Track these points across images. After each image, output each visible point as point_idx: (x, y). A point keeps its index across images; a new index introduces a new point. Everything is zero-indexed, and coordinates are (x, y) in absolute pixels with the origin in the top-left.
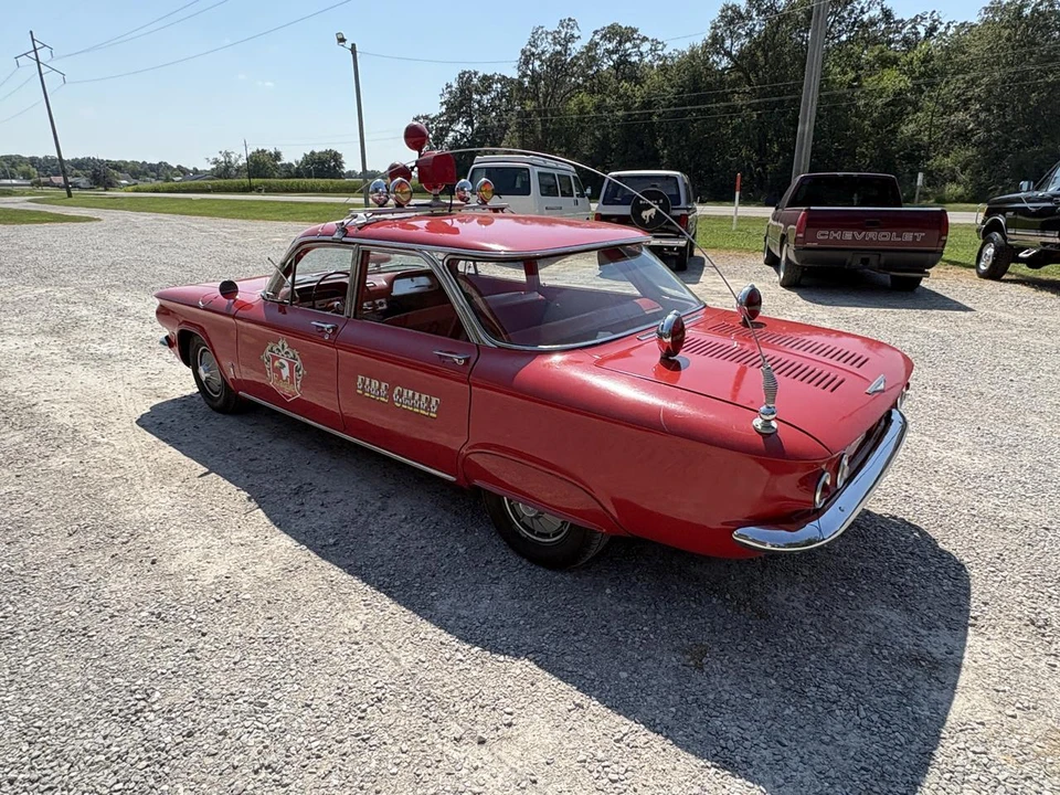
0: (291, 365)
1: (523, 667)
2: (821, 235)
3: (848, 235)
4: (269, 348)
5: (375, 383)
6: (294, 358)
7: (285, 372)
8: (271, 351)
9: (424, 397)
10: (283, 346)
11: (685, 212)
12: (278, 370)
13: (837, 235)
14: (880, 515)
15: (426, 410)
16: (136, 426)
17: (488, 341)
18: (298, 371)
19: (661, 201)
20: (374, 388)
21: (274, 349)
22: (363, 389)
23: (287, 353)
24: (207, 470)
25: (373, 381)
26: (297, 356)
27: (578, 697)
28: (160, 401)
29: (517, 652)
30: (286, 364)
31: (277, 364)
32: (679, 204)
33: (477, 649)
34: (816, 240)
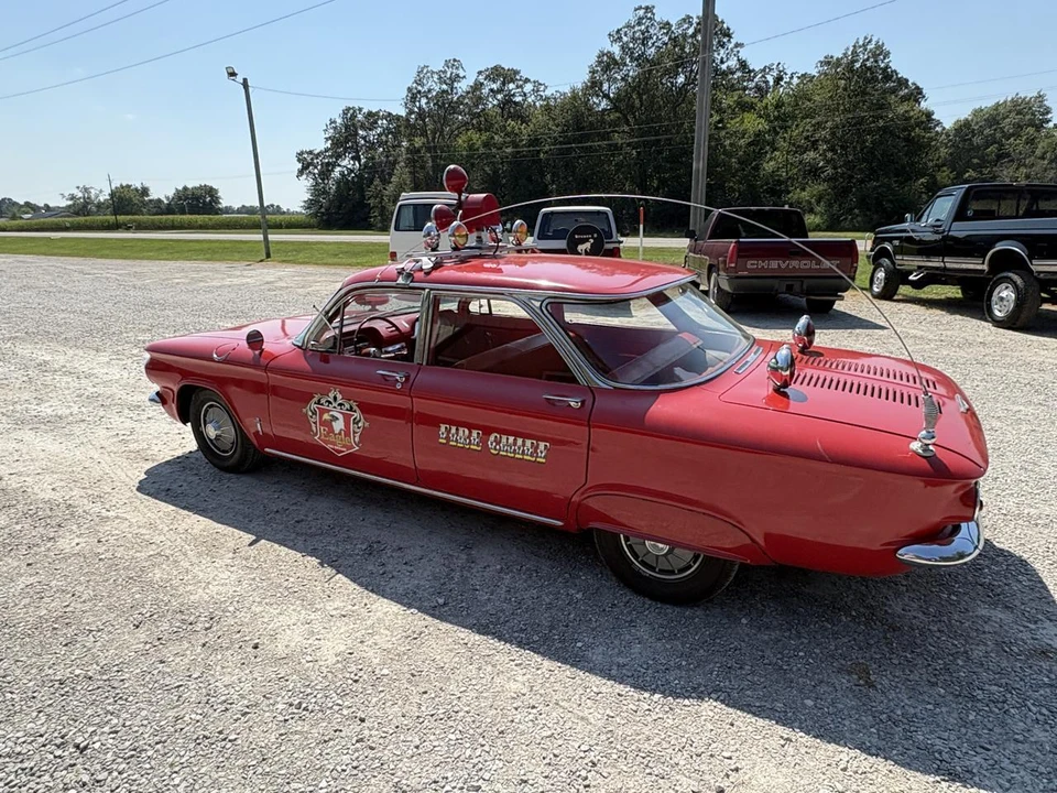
0: (347, 418)
1: (710, 708)
2: (751, 264)
3: (774, 264)
4: (315, 399)
5: (463, 432)
6: (351, 409)
7: (339, 426)
8: (319, 403)
9: (528, 442)
10: (335, 398)
11: (616, 245)
12: (328, 424)
13: (765, 265)
15: (531, 456)
16: (139, 494)
17: (601, 382)
18: (357, 423)
19: (595, 235)
20: (461, 437)
21: (323, 401)
22: (447, 438)
23: (340, 405)
24: (254, 538)
25: (461, 430)
26: (355, 408)
27: (785, 732)
28: (156, 464)
29: (699, 693)
30: (340, 416)
31: (326, 416)
32: (612, 237)
33: (657, 696)
34: (747, 270)
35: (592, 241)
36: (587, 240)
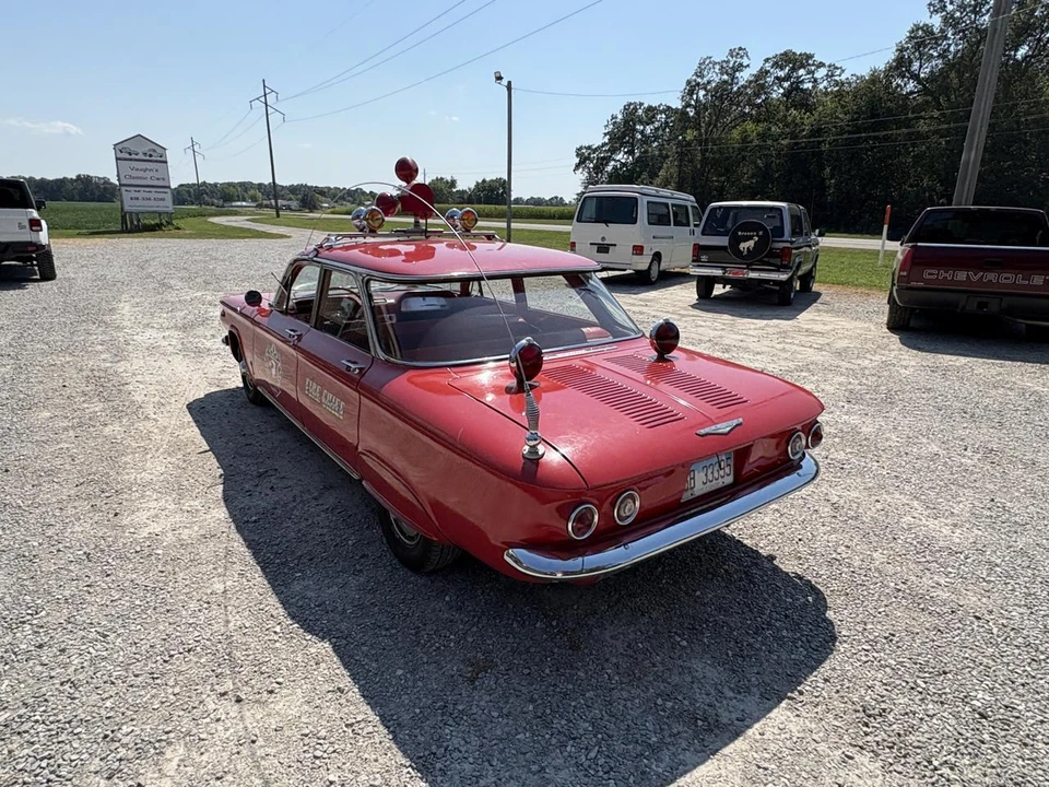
0: (276, 366)
2: (930, 274)
3: (962, 276)
5: (314, 385)
6: (278, 360)
7: (273, 371)
8: (268, 353)
9: (337, 400)
10: (274, 349)
11: (788, 245)
12: (270, 370)
14: (787, 574)
15: (338, 413)
16: (185, 408)
17: (382, 355)
18: (279, 369)
19: (761, 233)
20: (313, 389)
22: (308, 390)
23: (275, 354)
24: (208, 448)
27: (345, 681)
28: (218, 389)
30: (274, 364)
32: (783, 236)
33: (296, 625)
34: (923, 280)
35: (756, 239)
36: (751, 238)
